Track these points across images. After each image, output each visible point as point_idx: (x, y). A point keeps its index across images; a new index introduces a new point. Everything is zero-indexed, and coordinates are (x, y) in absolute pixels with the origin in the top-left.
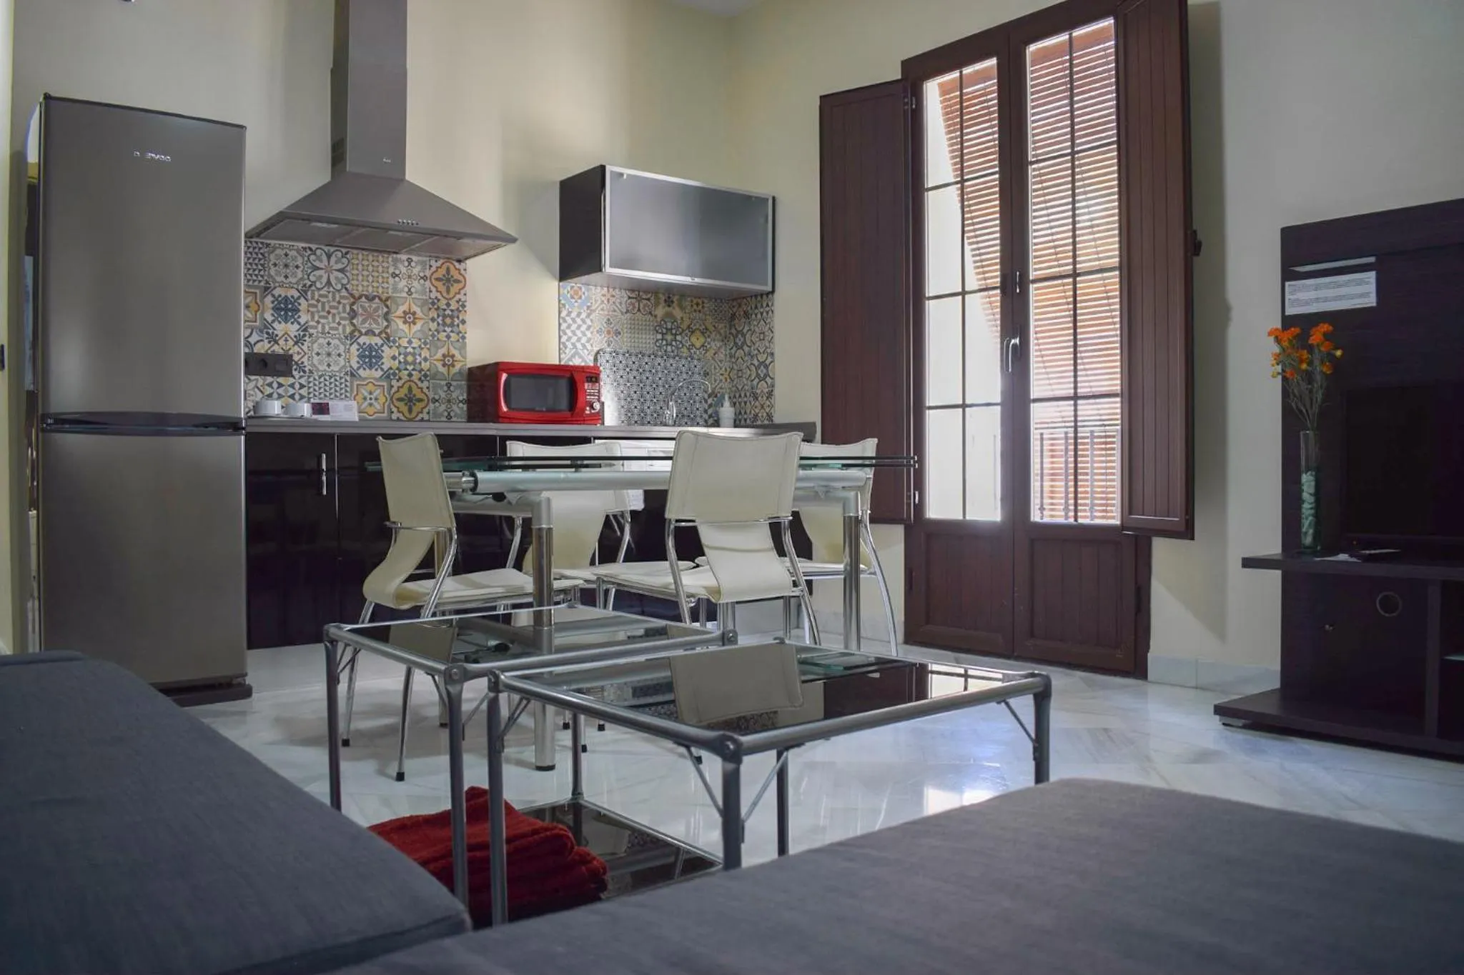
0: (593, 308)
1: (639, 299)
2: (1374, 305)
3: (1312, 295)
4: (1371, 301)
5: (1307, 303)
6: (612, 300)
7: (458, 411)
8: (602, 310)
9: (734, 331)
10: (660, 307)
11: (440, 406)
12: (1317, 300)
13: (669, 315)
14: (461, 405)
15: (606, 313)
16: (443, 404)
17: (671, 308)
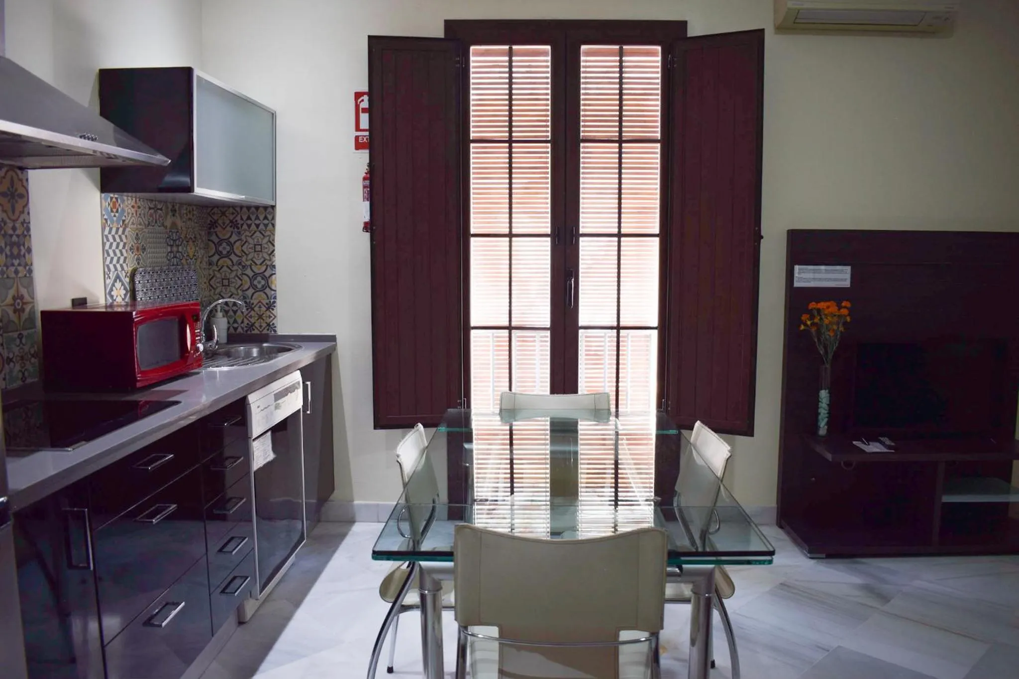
0: (127, 222)
1: (156, 209)
2: (849, 286)
3: (811, 275)
4: (847, 284)
5: (808, 280)
6: (139, 211)
7: (31, 369)
8: (133, 224)
9: (214, 238)
10: (169, 217)
11: (15, 366)
12: (814, 279)
13: (174, 224)
14: (33, 360)
15: (135, 226)
16: (18, 362)
17: (175, 217)
